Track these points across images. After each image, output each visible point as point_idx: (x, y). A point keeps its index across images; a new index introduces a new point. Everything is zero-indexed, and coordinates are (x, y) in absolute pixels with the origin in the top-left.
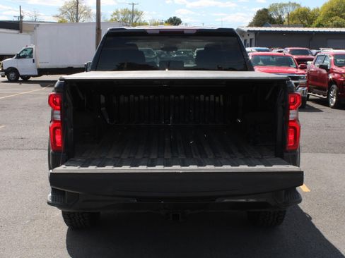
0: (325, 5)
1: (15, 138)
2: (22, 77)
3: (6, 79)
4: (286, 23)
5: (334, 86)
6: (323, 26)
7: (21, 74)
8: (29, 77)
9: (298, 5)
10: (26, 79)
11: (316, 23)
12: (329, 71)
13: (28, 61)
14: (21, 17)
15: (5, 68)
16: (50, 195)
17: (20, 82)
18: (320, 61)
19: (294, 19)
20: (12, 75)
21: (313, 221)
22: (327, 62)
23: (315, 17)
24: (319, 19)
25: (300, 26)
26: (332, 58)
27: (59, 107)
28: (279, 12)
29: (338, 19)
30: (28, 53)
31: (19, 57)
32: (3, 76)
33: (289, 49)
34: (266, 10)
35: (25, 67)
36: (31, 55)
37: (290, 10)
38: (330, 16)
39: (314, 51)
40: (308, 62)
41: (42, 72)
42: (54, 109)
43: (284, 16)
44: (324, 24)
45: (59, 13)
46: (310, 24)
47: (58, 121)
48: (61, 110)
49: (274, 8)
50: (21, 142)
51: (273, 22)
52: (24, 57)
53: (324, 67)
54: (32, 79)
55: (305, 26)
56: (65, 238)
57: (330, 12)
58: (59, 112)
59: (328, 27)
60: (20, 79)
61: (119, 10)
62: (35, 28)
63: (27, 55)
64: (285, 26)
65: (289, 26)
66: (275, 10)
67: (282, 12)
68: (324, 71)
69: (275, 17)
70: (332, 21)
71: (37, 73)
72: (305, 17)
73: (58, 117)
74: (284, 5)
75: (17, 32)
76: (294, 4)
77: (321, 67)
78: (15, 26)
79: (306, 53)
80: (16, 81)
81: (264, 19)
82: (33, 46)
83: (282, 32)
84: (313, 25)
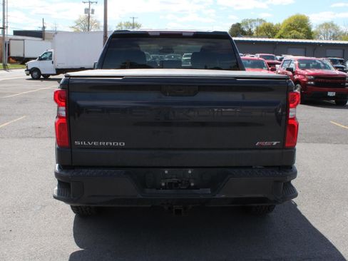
0: (285, 22)
1: (33, 127)
2: (43, 75)
3: (30, 77)
4: (255, 34)
5: (298, 85)
6: (283, 38)
7: (42, 73)
8: (49, 75)
9: (264, 21)
10: (46, 77)
11: (278, 35)
12: (294, 73)
13: (48, 63)
14: (44, 27)
15: (29, 68)
16: (57, 188)
17: (42, 79)
18: (286, 65)
19: (260, 31)
20: (35, 74)
21: (298, 207)
22: (292, 66)
23: (277, 30)
24: (281, 32)
25: (266, 38)
26: (297, 62)
27: (64, 103)
28: (249, 26)
29: (295, 32)
30: (48, 56)
31: (41, 59)
32: (28, 75)
33: (259, 55)
34: (239, 25)
35: (46, 67)
36: (50, 58)
37: (258, 24)
38: (289, 30)
39: (278, 57)
40: (277, 66)
41: (59, 71)
42: (60, 105)
43: (253, 29)
44: (284, 36)
45: (74, 25)
46: (273, 36)
47: (63, 117)
48: (66, 106)
49: (246, 23)
50: (38, 130)
51: (244, 34)
52: (45, 59)
53: (290, 70)
54: (51, 77)
55: (269, 37)
56: (72, 226)
57: (289, 26)
58: (64, 108)
59: (287, 38)
60: (42, 77)
61: (123, 23)
62: (54, 36)
63: (47, 57)
64: (254, 37)
65: (257, 37)
66: (246, 24)
67: (251, 26)
68: (290, 73)
69: (246, 30)
70: (290, 34)
71: (55, 73)
72: (270, 30)
73: (64, 114)
74: (254, 20)
75: (40, 39)
76: (261, 20)
77: (288, 69)
78: (39, 34)
79: (273, 58)
80: (38, 78)
81: (237, 31)
82: (52, 50)
83: (252, 42)
84: (276, 36)
